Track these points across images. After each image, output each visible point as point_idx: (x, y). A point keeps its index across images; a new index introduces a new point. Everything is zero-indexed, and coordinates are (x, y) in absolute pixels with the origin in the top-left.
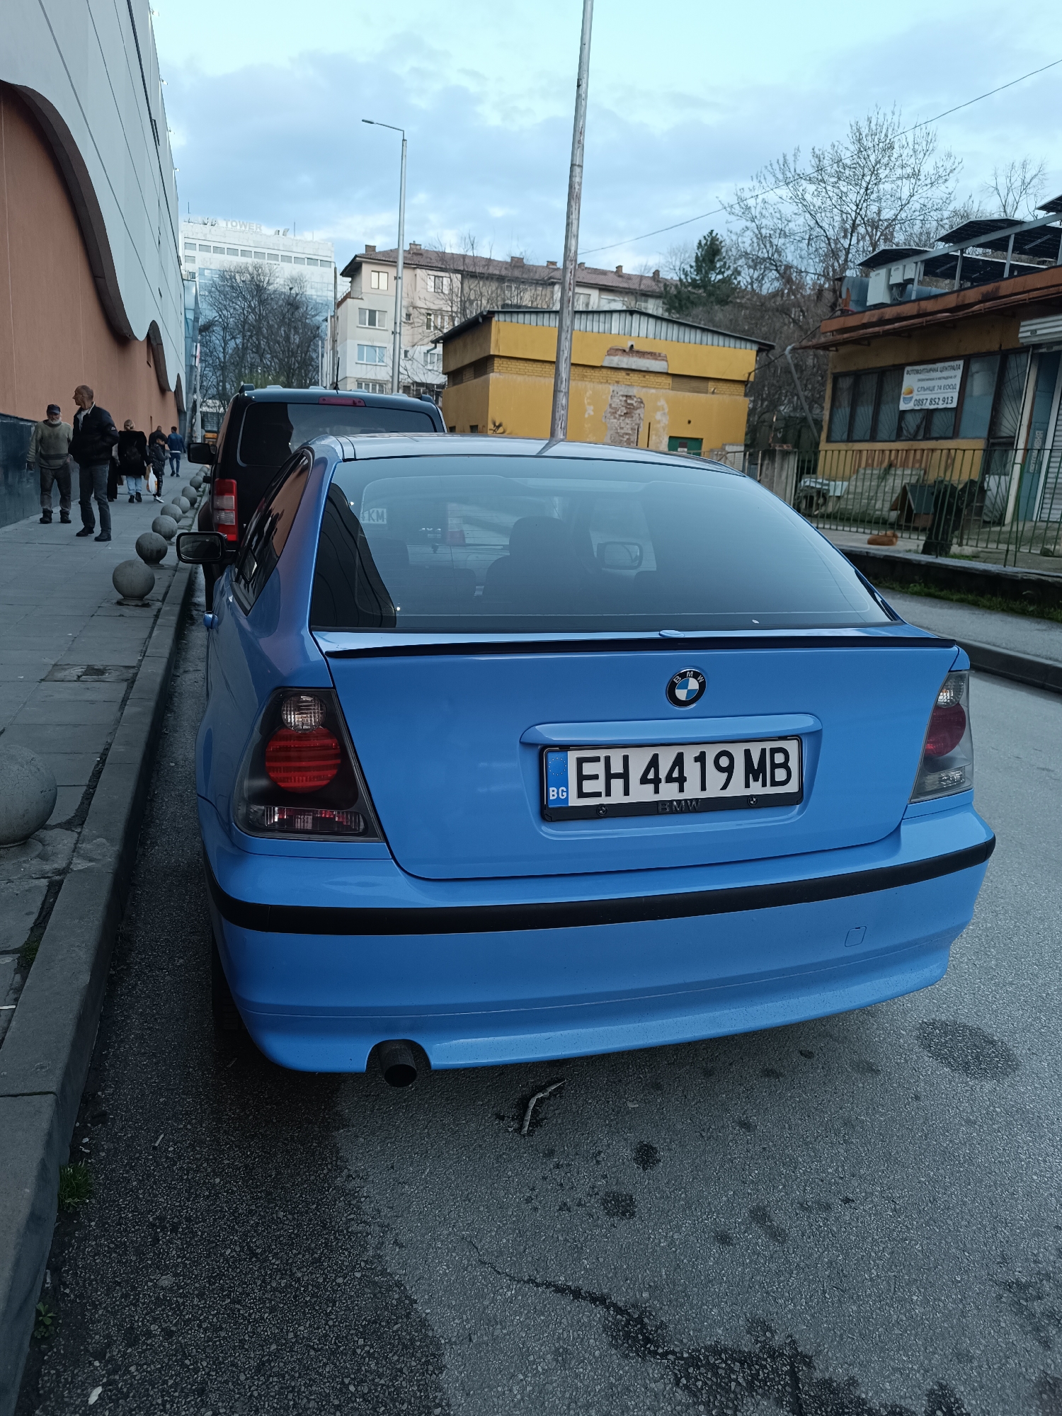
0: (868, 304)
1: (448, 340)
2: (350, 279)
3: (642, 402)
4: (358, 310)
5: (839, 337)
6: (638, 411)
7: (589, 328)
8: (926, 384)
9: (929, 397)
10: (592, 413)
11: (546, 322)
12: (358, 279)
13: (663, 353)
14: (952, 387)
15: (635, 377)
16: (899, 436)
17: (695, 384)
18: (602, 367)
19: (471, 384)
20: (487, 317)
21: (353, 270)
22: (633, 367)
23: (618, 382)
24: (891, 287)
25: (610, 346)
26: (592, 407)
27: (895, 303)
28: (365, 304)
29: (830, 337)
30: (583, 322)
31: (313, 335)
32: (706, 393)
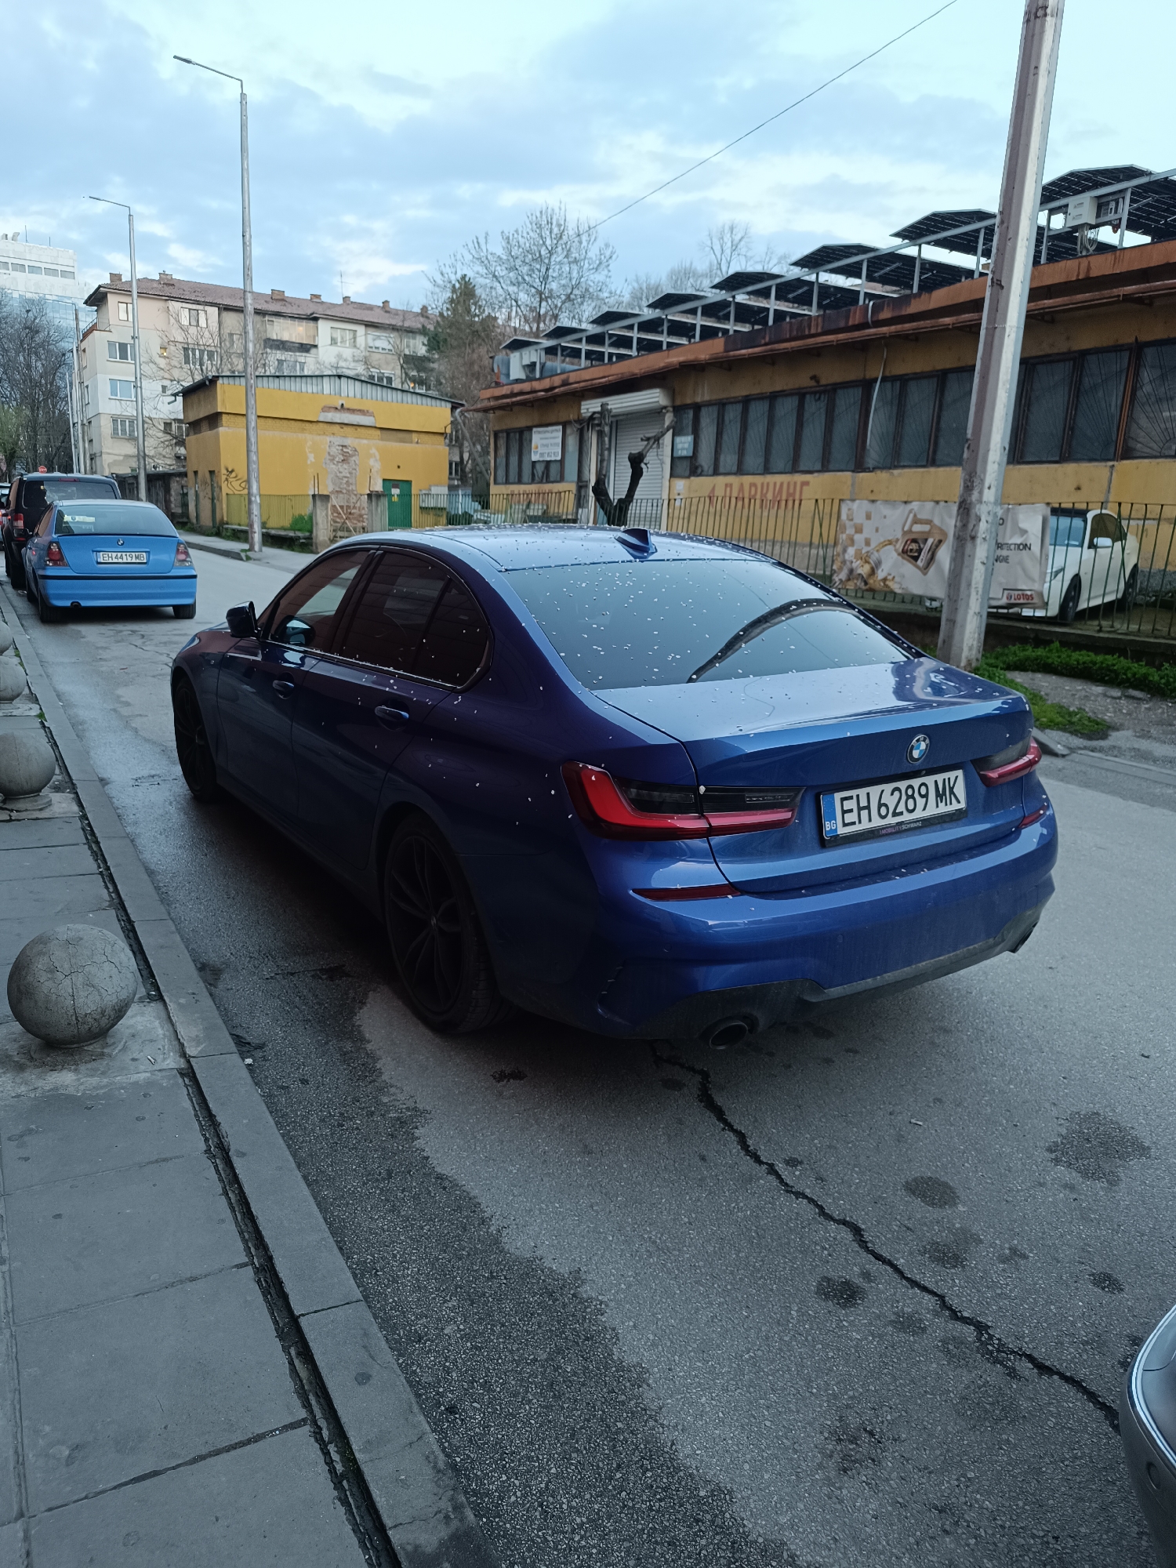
0: (511, 378)
1: (188, 393)
2: (96, 308)
3: (356, 450)
4: (107, 344)
5: (492, 403)
6: (354, 458)
7: (304, 390)
8: (545, 442)
9: (547, 451)
10: (313, 460)
11: (265, 385)
12: (104, 309)
13: (371, 410)
14: (557, 444)
15: (346, 429)
16: (533, 481)
17: (401, 435)
18: (318, 422)
19: (207, 434)
20: (214, 381)
21: (97, 299)
22: (346, 422)
23: (333, 434)
24: (524, 367)
25: (323, 405)
26: (313, 455)
27: (529, 379)
28: (115, 337)
29: (486, 404)
30: (298, 385)
31: (59, 362)
32: (411, 442)
